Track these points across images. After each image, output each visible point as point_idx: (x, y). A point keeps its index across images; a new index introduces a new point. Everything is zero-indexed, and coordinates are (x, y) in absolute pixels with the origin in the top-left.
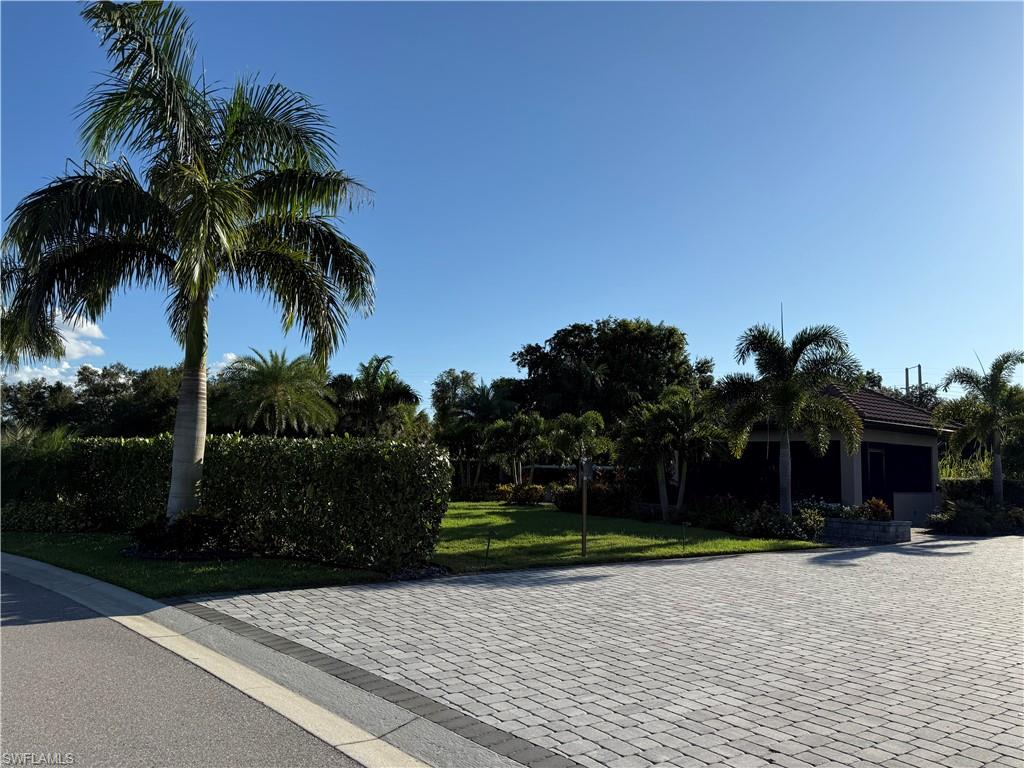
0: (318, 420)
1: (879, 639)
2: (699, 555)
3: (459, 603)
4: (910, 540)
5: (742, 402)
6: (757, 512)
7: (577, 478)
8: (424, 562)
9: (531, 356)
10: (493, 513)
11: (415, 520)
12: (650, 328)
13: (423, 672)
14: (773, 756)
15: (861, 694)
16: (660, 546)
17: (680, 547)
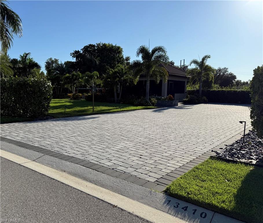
0: (7, 74)
1: (168, 129)
2: (125, 111)
3: (56, 126)
4: (178, 105)
5: (137, 68)
6: (140, 99)
7: (91, 92)
8: (46, 115)
9: (76, 54)
10: (67, 102)
11: (42, 103)
12: (112, 46)
13: (46, 144)
14: (141, 157)
15: (163, 141)
16: (114, 109)
17: (120, 109)
